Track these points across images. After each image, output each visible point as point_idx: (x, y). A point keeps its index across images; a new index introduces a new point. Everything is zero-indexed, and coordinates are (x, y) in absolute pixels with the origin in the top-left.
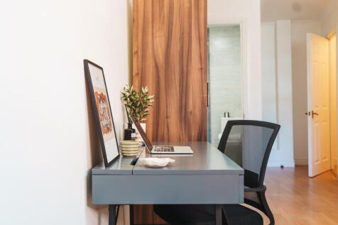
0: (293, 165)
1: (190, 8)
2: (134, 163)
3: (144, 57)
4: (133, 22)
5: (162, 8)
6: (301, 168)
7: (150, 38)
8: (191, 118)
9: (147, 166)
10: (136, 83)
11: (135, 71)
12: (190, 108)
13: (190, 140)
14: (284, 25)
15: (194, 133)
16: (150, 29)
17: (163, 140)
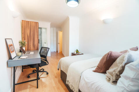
0: (56, 51)
1: (35, 26)
2: (19, 58)
3: (25, 34)
4: (22, 27)
5: (29, 25)
6: (57, 51)
7: (26, 31)
8: (35, 46)
9: (21, 59)
10: (23, 39)
11: (23, 37)
12: (35, 44)
13: (35, 50)
14: (55, 28)
15: (36, 48)
16: (26, 28)
17: (29, 50)
